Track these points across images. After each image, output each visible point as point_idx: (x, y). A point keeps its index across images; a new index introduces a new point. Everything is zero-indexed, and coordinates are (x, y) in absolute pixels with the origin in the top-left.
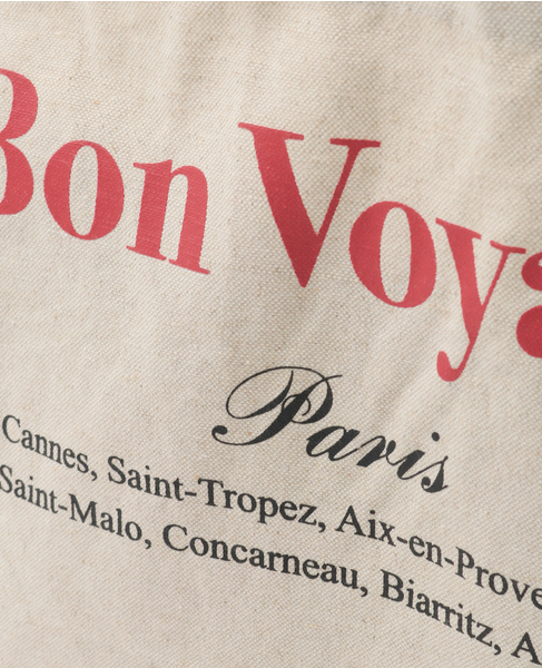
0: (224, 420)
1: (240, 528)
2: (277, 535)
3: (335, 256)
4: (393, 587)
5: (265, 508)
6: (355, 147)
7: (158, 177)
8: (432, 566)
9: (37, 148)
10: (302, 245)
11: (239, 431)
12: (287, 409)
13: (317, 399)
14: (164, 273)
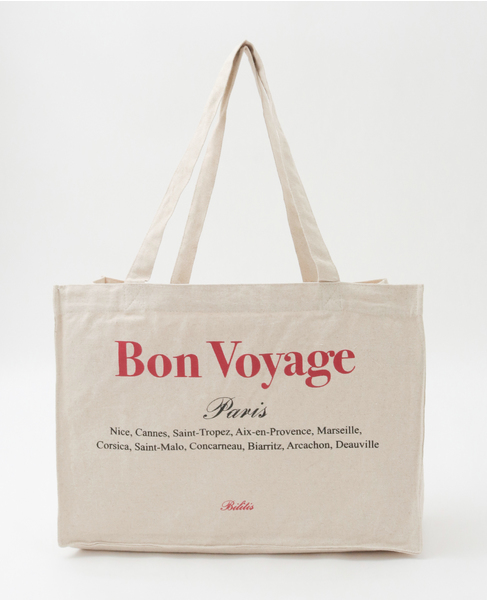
0: (206, 413)
1: (211, 440)
2: (221, 440)
3: (232, 369)
4: (251, 446)
5: (217, 433)
6: (236, 343)
7: (181, 359)
8: (263, 436)
9: (144, 358)
10: (225, 367)
11: (210, 415)
12: (222, 408)
13: (229, 404)
14: (188, 380)
